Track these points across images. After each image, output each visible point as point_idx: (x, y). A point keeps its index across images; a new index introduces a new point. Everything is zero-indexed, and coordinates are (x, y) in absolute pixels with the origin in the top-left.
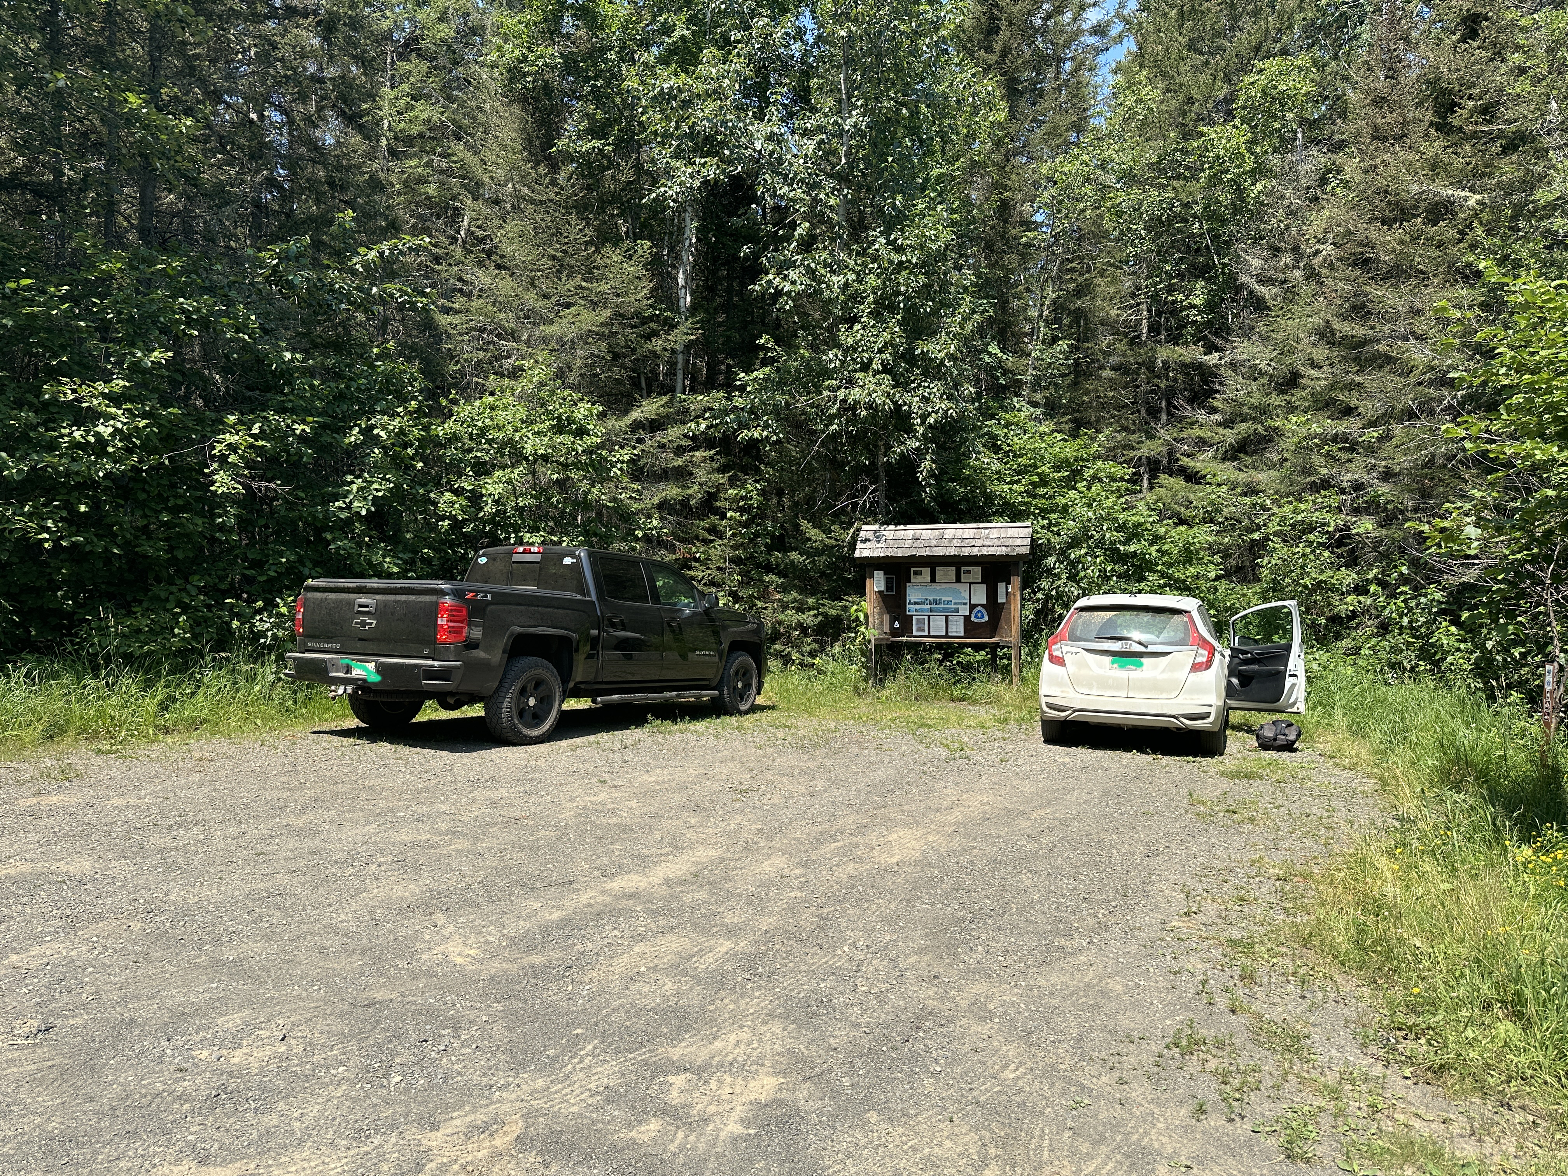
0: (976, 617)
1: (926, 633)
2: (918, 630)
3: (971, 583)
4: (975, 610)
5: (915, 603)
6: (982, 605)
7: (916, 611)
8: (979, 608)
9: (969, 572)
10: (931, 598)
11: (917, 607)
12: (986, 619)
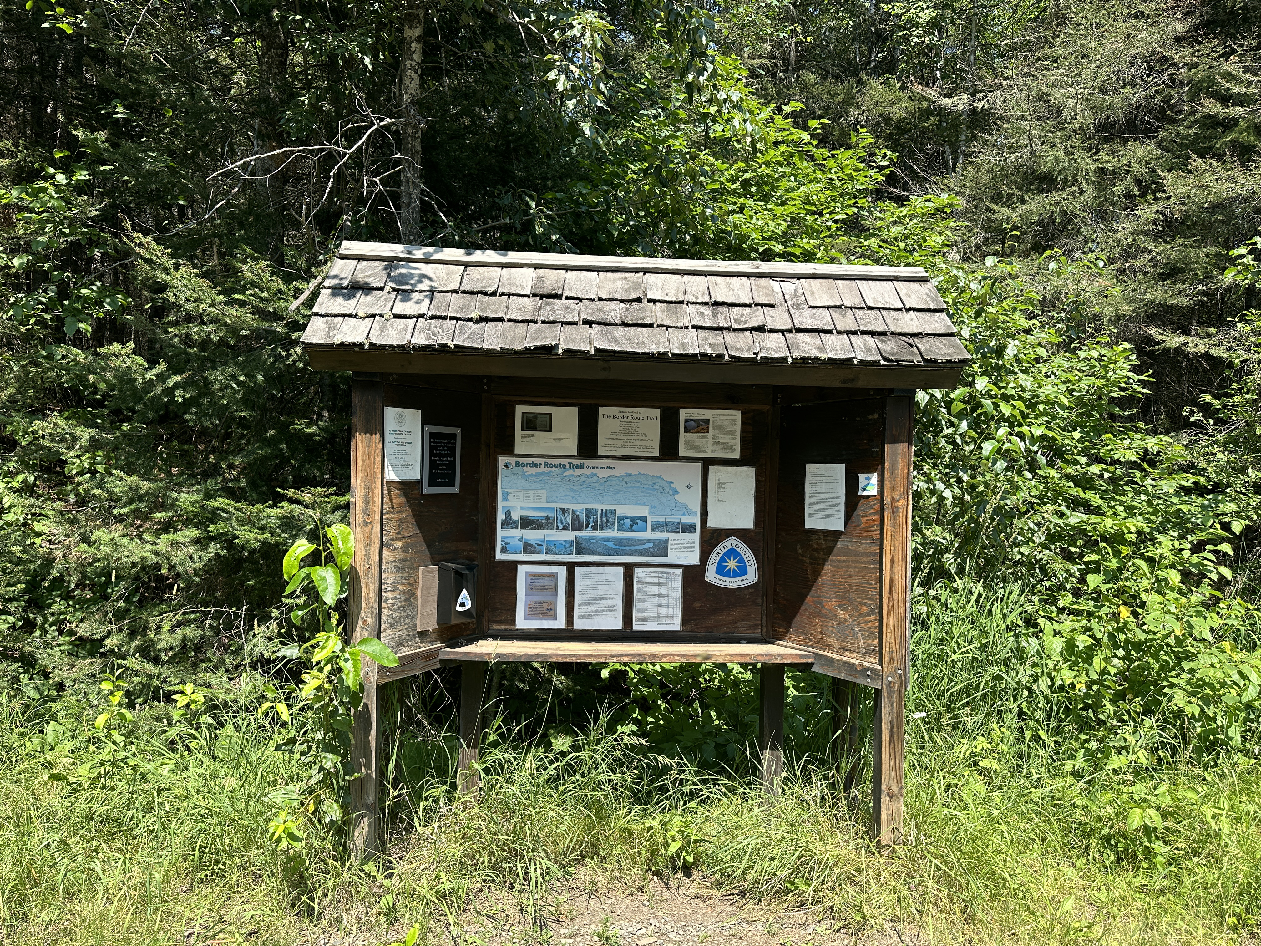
0: (721, 570)
1: (560, 623)
2: (533, 612)
3: (708, 463)
4: (719, 551)
5: (526, 523)
6: (741, 534)
7: (528, 548)
8: (732, 542)
9: (702, 426)
10: (579, 507)
11: (533, 535)
12: (752, 577)
